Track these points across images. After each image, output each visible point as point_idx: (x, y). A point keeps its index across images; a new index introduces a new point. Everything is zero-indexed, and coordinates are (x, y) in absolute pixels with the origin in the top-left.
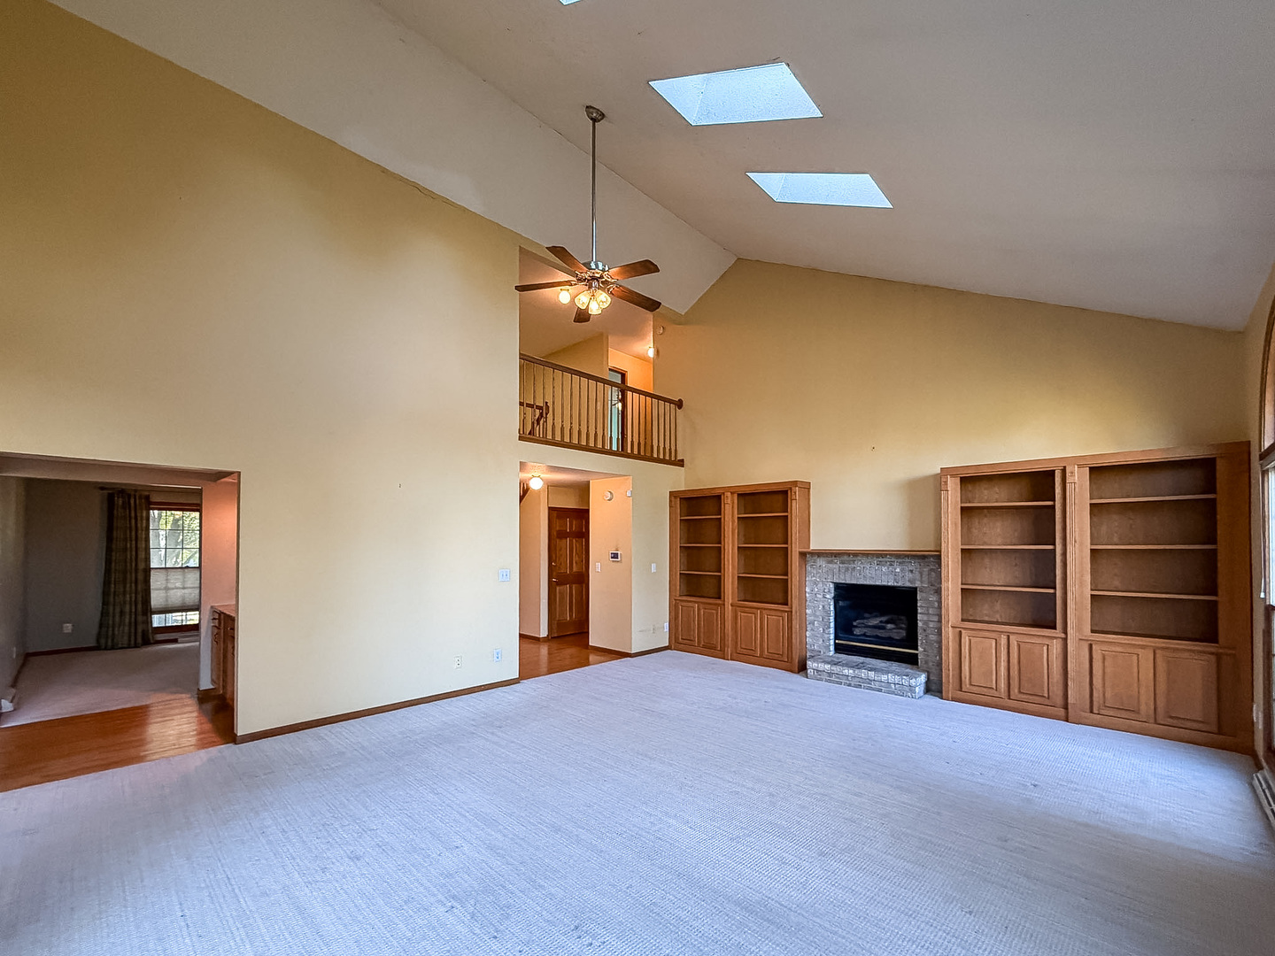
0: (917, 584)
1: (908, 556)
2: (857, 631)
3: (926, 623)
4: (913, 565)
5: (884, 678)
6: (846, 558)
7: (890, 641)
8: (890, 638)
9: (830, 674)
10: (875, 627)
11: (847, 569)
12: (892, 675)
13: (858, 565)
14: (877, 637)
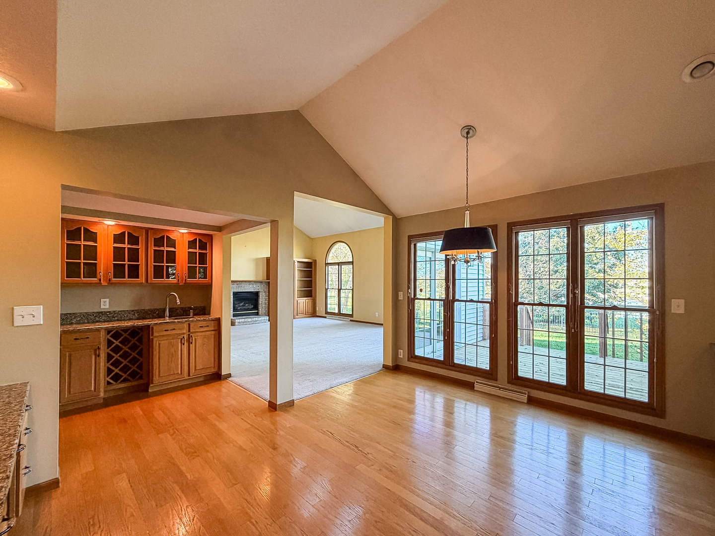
0: (260, 290)
1: (257, 282)
2: (239, 308)
3: (262, 301)
4: (259, 284)
5: (260, 319)
6: (238, 283)
7: (248, 310)
8: (248, 308)
9: (243, 322)
10: (242, 306)
11: (239, 287)
12: (256, 318)
13: (243, 285)
14: (244, 309)
